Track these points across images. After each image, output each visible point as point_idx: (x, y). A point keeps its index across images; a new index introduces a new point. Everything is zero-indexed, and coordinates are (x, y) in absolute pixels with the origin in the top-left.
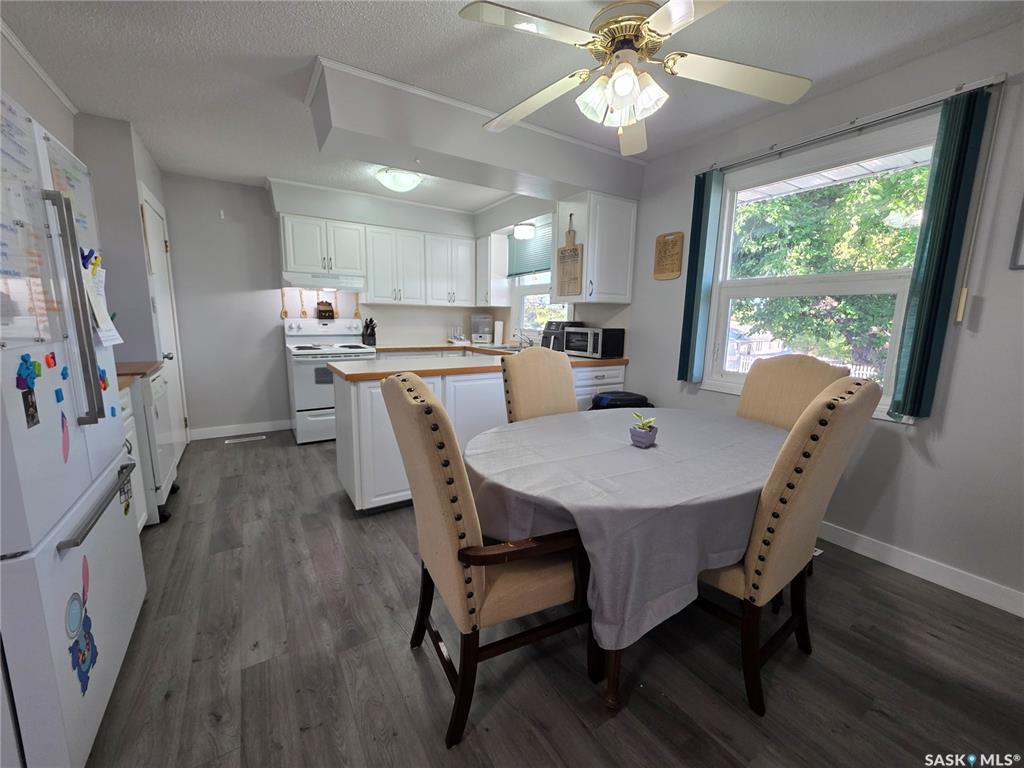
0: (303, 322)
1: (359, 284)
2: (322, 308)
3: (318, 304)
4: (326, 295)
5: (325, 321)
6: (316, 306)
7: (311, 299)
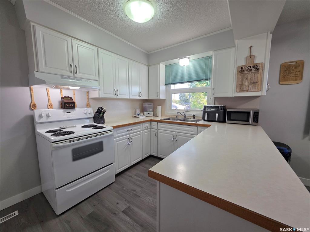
0: (50, 111)
1: (94, 85)
2: (66, 101)
3: (62, 98)
5: (68, 110)
6: (60, 99)
7: (56, 95)
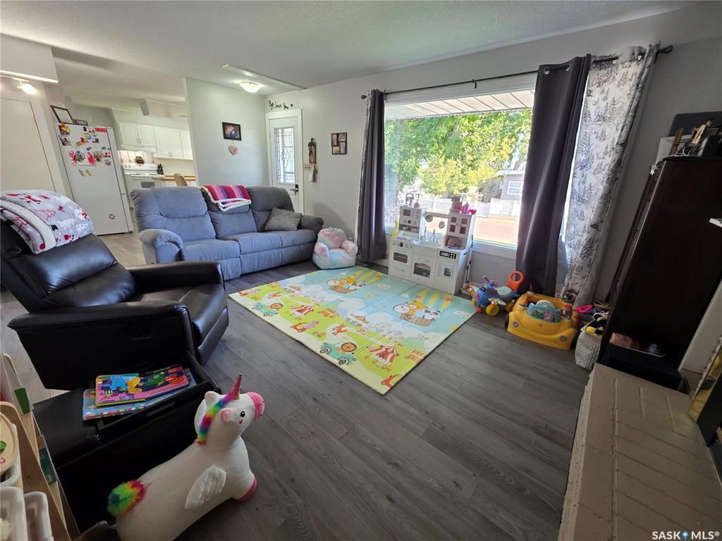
0: (130, 164)
1: (154, 150)
2: (138, 159)
4: (139, 154)
5: (140, 164)
6: (135, 158)
7: (133, 155)
